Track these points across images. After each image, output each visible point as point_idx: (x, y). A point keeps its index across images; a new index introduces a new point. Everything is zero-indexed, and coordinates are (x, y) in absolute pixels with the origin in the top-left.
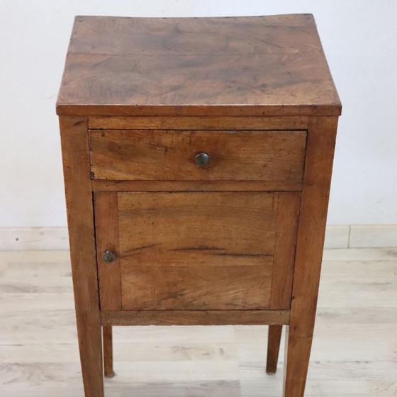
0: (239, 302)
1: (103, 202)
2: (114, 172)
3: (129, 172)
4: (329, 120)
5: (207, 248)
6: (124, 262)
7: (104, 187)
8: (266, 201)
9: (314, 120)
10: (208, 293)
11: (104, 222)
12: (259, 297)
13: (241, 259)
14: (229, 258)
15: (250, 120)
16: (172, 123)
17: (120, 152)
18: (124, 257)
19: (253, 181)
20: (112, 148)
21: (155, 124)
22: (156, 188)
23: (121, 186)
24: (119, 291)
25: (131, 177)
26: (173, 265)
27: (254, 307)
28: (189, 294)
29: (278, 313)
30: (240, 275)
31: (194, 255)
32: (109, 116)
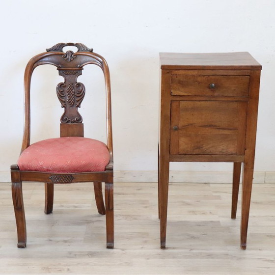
0: (224, 151)
1: (175, 105)
2: (179, 92)
3: (185, 92)
4: (257, 72)
5: (212, 126)
6: (181, 132)
7: (175, 99)
8: (235, 105)
9: (252, 72)
10: (213, 147)
11: (174, 114)
12: (232, 149)
13: (225, 131)
14: (221, 130)
15: (229, 71)
16: (201, 72)
17: (182, 84)
18: (181, 129)
19: (230, 97)
20: (180, 82)
21: (195, 73)
22: (194, 99)
23: (181, 98)
24: (178, 145)
25: (186, 94)
26: (199, 133)
27: (230, 153)
28: (205, 147)
29: (240, 156)
30: (225, 138)
31: (207, 129)
32: (179, 70)
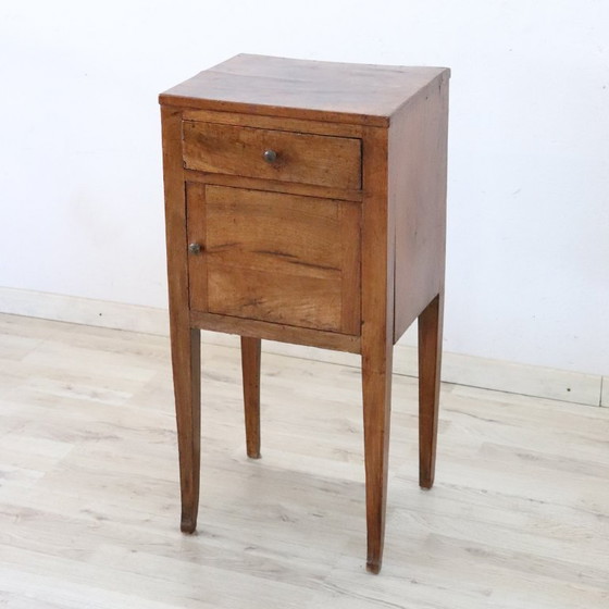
0: (312, 319)
1: (193, 191)
2: (201, 163)
3: (214, 165)
4: (380, 131)
5: (281, 254)
6: (210, 259)
7: (193, 178)
8: (330, 209)
9: (367, 130)
10: (284, 305)
11: (194, 213)
12: (330, 316)
13: (312, 270)
14: (303, 267)
15: (313, 124)
16: (249, 120)
17: (208, 144)
18: (211, 253)
19: (317, 187)
20: (200, 139)
21: (234, 120)
22: (235, 183)
23: (208, 179)
24: (205, 291)
25: (215, 170)
26: (253, 268)
27: (327, 327)
28: (267, 303)
29: (350, 338)
30: (311, 287)
31: (270, 259)
32: (199, 109)
